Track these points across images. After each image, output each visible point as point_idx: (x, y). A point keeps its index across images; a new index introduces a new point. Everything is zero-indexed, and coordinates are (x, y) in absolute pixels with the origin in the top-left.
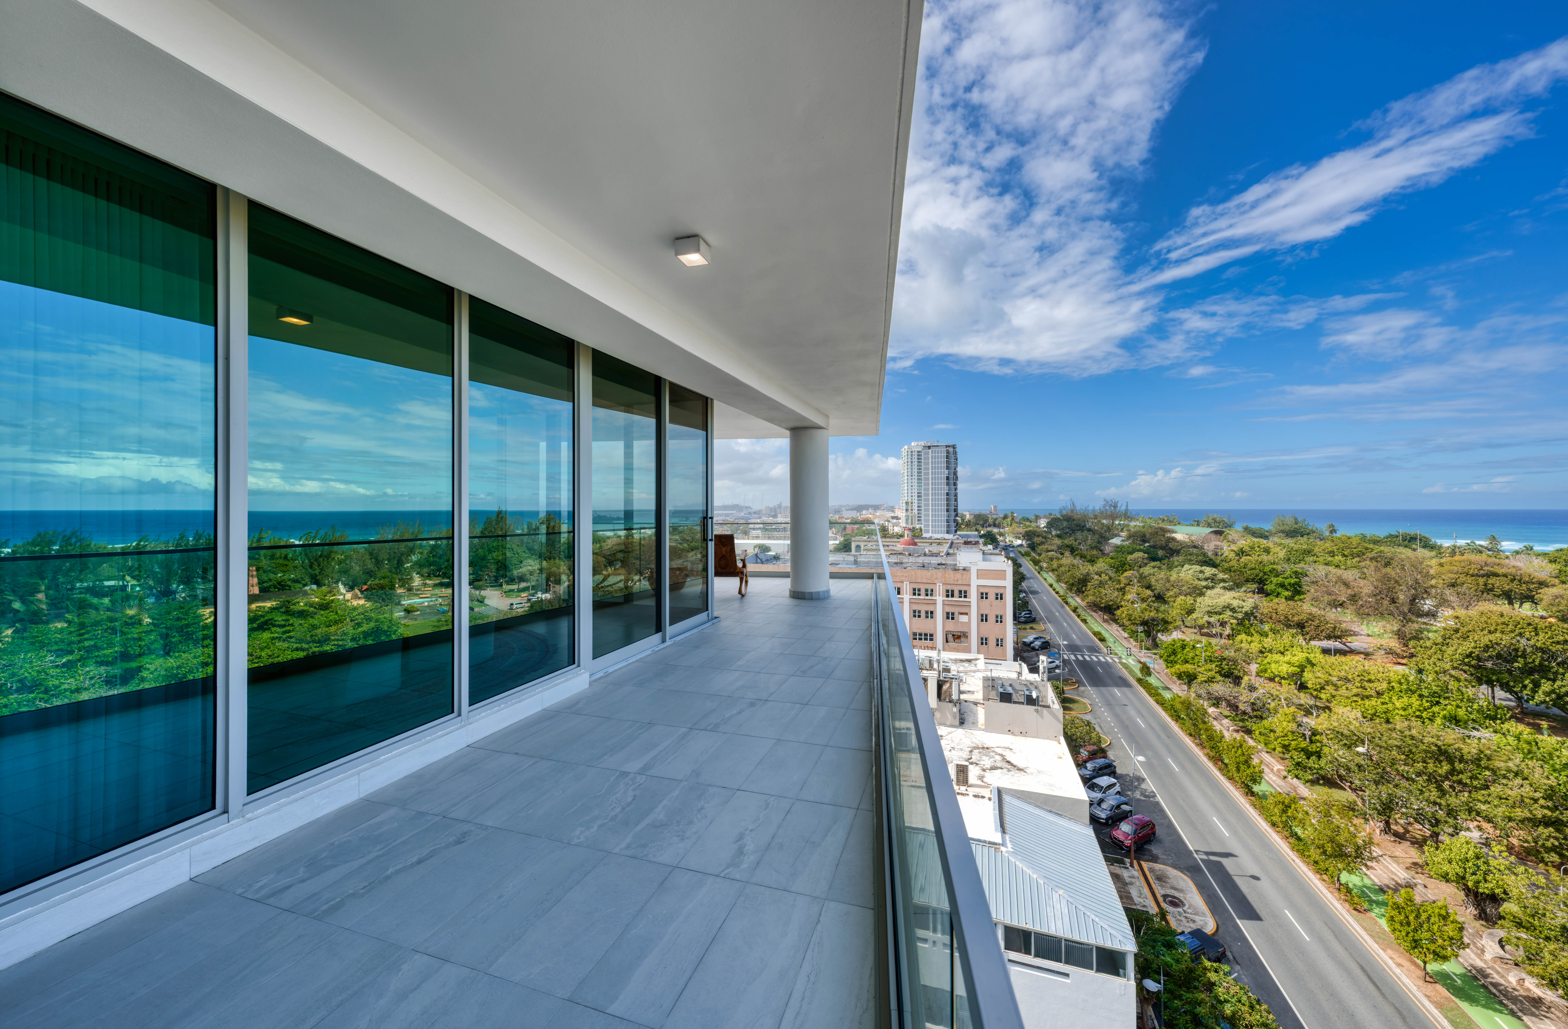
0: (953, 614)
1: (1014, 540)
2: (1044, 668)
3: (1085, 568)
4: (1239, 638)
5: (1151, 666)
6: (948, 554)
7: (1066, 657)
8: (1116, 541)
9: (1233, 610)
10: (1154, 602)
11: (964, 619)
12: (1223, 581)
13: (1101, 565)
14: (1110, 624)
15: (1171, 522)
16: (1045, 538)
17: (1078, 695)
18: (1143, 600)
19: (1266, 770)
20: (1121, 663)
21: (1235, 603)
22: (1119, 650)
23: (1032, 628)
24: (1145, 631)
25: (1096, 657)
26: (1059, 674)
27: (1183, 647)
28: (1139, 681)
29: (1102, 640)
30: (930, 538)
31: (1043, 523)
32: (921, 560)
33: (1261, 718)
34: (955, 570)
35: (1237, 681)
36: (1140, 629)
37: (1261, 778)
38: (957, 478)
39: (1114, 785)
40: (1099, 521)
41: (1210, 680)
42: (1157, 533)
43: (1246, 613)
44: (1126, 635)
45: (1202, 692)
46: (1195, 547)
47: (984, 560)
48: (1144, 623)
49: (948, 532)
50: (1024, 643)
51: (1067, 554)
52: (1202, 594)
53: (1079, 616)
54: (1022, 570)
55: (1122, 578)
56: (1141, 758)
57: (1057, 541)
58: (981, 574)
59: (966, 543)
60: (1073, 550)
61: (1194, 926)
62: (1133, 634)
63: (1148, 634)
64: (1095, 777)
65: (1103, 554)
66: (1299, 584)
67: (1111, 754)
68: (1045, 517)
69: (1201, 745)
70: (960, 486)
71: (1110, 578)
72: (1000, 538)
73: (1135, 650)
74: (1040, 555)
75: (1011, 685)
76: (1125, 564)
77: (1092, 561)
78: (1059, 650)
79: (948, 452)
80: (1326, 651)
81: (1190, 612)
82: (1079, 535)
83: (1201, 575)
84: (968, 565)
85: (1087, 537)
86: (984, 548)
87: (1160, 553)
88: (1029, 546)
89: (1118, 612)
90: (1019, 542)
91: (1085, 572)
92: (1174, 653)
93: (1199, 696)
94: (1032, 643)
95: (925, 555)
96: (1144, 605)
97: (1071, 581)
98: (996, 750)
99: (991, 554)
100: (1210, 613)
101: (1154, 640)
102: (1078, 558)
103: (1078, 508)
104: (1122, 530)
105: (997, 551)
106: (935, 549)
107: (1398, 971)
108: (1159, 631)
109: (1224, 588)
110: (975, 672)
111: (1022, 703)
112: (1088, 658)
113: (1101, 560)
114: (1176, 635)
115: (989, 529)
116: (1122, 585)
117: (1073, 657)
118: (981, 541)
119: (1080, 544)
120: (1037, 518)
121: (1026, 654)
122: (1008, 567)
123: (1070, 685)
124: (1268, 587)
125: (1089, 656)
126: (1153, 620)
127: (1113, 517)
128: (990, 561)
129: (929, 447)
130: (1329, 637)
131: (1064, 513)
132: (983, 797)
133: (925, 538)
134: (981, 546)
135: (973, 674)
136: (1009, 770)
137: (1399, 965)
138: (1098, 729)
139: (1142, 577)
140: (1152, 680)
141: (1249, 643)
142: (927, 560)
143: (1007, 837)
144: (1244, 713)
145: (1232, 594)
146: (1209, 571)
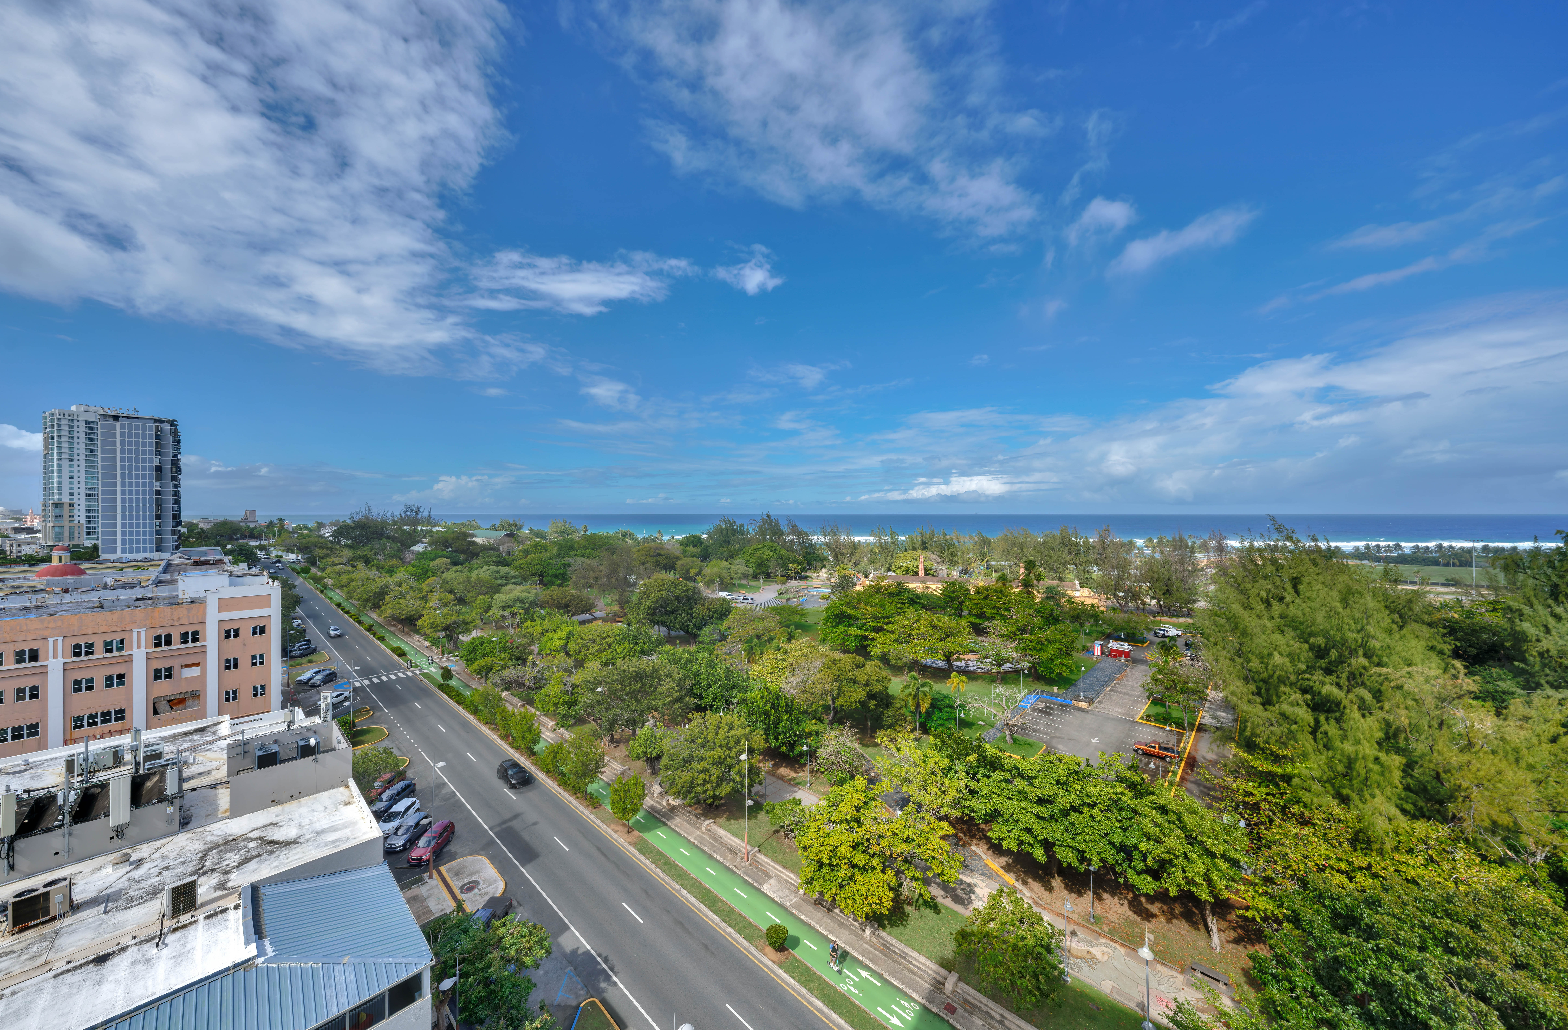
0: (169, 669)
1: (284, 554)
2: (327, 705)
3: (382, 580)
4: (526, 624)
5: (452, 669)
6: (159, 583)
7: (358, 684)
8: (419, 548)
9: (522, 602)
10: (455, 605)
11: (195, 672)
12: (514, 577)
13: (401, 574)
14: (410, 636)
15: (472, 527)
16: (331, 549)
17: (373, 723)
18: (445, 605)
19: (543, 729)
20: (423, 674)
21: (524, 595)
22: (421, 661)
23: (310, 661)
24: (447, 636)
25: (395, 674)
26: (349, 707)
27: (482, 644)
28: (441, 687)
29: (402, 654)
30: (119, 560)
31: (327, 532)
32: (94, 597)
33: (541, 687)
34: (175, 604)
35: (524, 661)
36: (442, 634)
37: (540, 737)
38: (179, 470)
39: (414, 803)
40: (400, 528)
41: (504, 667)
42: (458, 538)
43: (531, 603)
44: (428, 644)
45: (497, 680)
46: (492, 549)
47: (231, 585)
48: (446, 628)
49: (158, 550)
50: (300, 683)
51: (361, 565)
52: (498, 592)
53: (374, 635)
54: (295, 591)
55: (424, 586)
56: (441, 764)
57: (348, 553)
58: (224, 604)
59: (197, 563)
60: (367, 562)
61: (487, 898)
62: (435, 642)
63: (449, 638)
64: (391, 806)
65: (404, 562)
66: (565, 574)
67: (410, 774)
68: (332, 524)
69: (495, 729)
70: (185, 482)
71: (411, 588)
72: (262, 554)
73: (436, 658)
74: (323, 570)
75: (276, 742)
76: (427, 571)
77: (391, 571)
78: (349, 679)
79: (159, 429)
80: (581, 623)
81: (488, 608)
82: (376, 544)
83: (497, 575)
84: (203, 594)
85: (385, 545)
86: (232, 568)
87: (462, 557)
88: (308, 560)
89: (419, 623)
90: (292, 557)
91: (382, 584)
92: (474, 650)
93: (495, 685)
94: (310, 679)
95: (105, 587)
96: (446, 611)
97: (365, 597)
98: (250, 835)
99: (245, 575)
100: (503, 608)
101: (456, 643)
102: (374, 569)
103: (375, 514)
104: (424, 537)
105: (256, 571)
106: (129, 576)
107: (615, 836)
108: (459, 633)
109: (514, 583)
110: (212, 742)
111: (295, 758)
112: (384, 679)
113: (401, 569)
114: (475, 634)
115: (241, 541)
116: (424, 593)
117: (367, 682)
118: (227, 559)
119: (376, 553)
120: (320, 525)
121: (302, 696)
122: (274, 591)
123: (363, 715)
124: (546, 579)
125: (387, 676)
126: (455, 623)
127: (415, 522)
128: (243, 585)
129: (116, 418)
130: (582, 612)
131: (356, 518)
132: (227, 909)
133: (109, 561)
134: (227, 566)
135: (210, 747)
136: (271, 853)
137: (616, 832)
138: (395, 751)
139: (444, 582)
140: (453, 683)
141: (534, 627)
142: (108, 596)
143: (267, 942)
144: (529, 688)
145: (521, 588)
146: (504, 569)
